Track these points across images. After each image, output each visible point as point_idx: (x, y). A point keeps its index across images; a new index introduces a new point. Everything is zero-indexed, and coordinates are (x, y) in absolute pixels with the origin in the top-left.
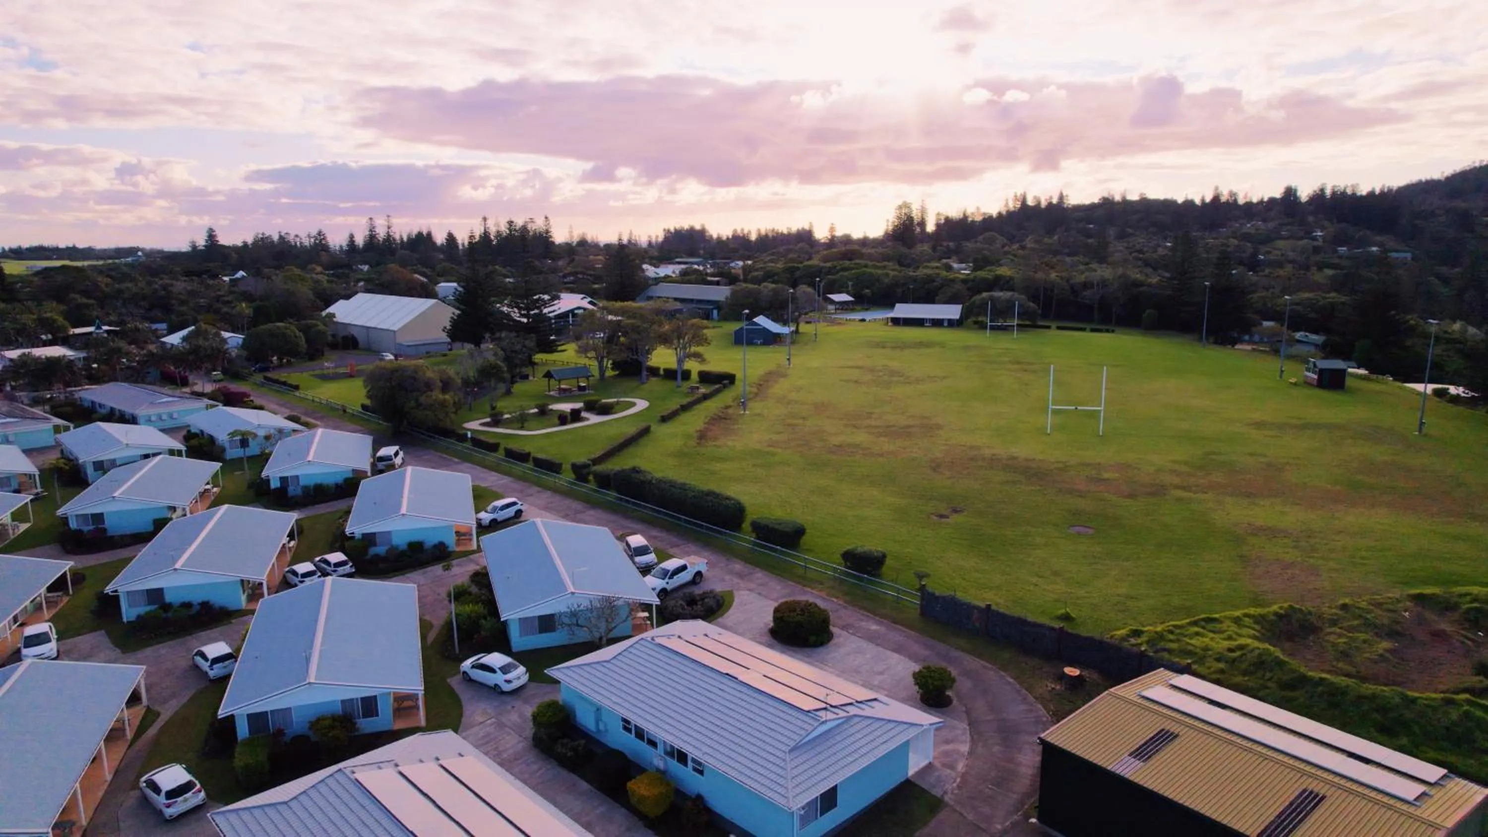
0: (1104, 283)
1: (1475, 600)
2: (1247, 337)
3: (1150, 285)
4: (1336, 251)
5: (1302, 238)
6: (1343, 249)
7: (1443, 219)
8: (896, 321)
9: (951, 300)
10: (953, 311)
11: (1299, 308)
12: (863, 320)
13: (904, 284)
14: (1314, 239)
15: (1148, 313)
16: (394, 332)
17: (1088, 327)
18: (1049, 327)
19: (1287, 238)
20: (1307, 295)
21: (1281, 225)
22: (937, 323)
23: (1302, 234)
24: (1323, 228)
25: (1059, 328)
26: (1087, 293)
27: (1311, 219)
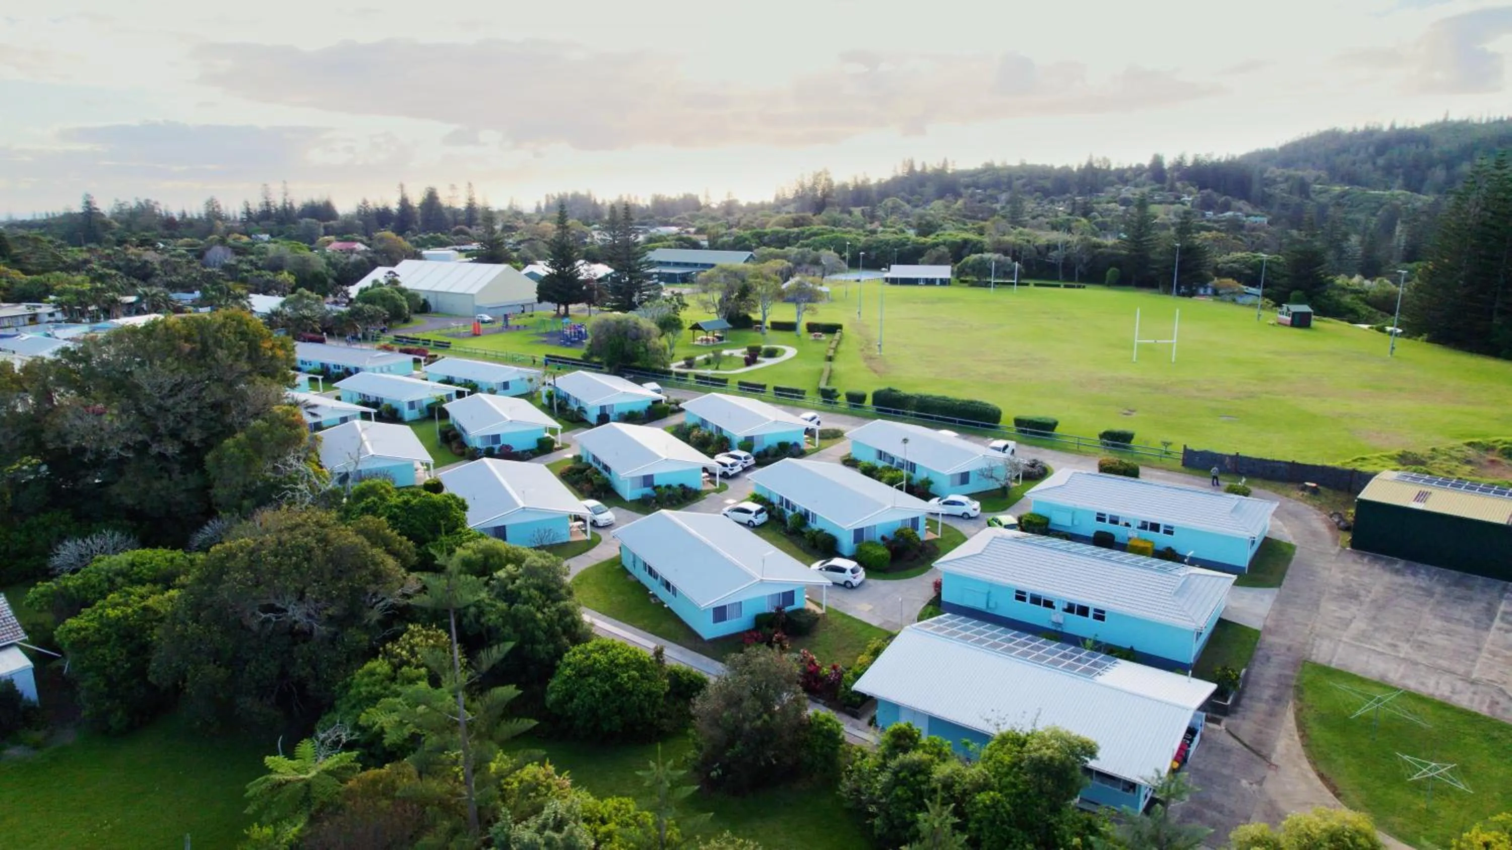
0: (1066, 245)
1: (1505, 443)
2: (1201, 291)
3: (1106, 247)
4: (1204, 215)
5: (1173, 203)
6: (1209, 214)
7: (1284, 186)
8: (894, 281)
9: (939, 261)
10: (944, 271)
11: (1235, 265)
12: (858, 281)
13: (877, 248)
14: (1183, 203)
15: (1111, 272)
16: (472, 295)
17: (1062, 284)
18: (1027, 285)
19: (1160, 203)
20: (1239, 255)
21: (1153, 190)
22: (930, 282)
23: (1172, 199)
24: (1190, 194)
25: (1036, 285)
26: (1053, 254)
27: (1178, 185)
